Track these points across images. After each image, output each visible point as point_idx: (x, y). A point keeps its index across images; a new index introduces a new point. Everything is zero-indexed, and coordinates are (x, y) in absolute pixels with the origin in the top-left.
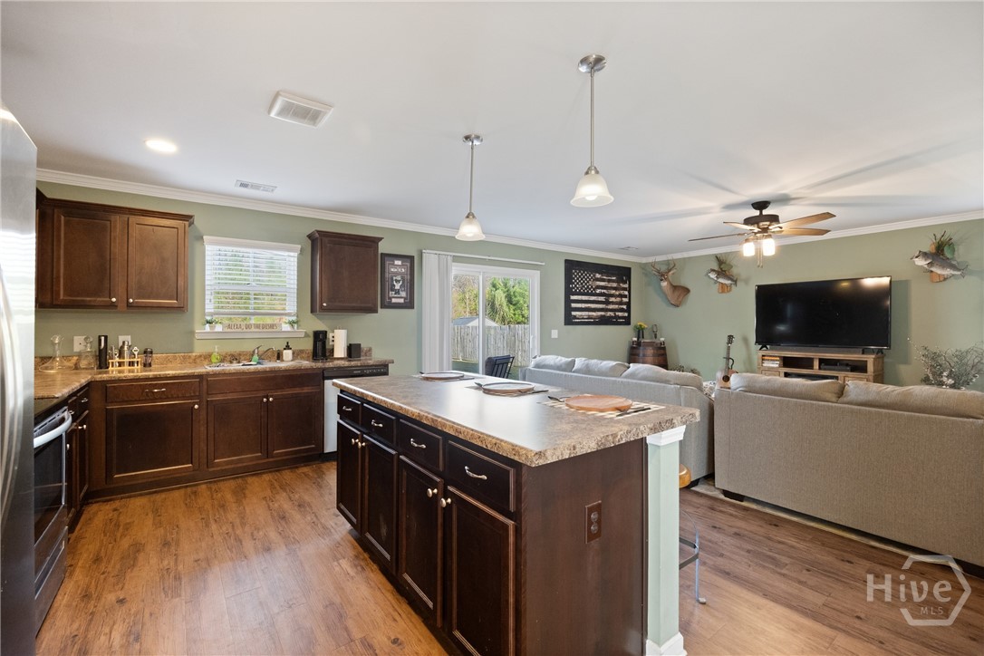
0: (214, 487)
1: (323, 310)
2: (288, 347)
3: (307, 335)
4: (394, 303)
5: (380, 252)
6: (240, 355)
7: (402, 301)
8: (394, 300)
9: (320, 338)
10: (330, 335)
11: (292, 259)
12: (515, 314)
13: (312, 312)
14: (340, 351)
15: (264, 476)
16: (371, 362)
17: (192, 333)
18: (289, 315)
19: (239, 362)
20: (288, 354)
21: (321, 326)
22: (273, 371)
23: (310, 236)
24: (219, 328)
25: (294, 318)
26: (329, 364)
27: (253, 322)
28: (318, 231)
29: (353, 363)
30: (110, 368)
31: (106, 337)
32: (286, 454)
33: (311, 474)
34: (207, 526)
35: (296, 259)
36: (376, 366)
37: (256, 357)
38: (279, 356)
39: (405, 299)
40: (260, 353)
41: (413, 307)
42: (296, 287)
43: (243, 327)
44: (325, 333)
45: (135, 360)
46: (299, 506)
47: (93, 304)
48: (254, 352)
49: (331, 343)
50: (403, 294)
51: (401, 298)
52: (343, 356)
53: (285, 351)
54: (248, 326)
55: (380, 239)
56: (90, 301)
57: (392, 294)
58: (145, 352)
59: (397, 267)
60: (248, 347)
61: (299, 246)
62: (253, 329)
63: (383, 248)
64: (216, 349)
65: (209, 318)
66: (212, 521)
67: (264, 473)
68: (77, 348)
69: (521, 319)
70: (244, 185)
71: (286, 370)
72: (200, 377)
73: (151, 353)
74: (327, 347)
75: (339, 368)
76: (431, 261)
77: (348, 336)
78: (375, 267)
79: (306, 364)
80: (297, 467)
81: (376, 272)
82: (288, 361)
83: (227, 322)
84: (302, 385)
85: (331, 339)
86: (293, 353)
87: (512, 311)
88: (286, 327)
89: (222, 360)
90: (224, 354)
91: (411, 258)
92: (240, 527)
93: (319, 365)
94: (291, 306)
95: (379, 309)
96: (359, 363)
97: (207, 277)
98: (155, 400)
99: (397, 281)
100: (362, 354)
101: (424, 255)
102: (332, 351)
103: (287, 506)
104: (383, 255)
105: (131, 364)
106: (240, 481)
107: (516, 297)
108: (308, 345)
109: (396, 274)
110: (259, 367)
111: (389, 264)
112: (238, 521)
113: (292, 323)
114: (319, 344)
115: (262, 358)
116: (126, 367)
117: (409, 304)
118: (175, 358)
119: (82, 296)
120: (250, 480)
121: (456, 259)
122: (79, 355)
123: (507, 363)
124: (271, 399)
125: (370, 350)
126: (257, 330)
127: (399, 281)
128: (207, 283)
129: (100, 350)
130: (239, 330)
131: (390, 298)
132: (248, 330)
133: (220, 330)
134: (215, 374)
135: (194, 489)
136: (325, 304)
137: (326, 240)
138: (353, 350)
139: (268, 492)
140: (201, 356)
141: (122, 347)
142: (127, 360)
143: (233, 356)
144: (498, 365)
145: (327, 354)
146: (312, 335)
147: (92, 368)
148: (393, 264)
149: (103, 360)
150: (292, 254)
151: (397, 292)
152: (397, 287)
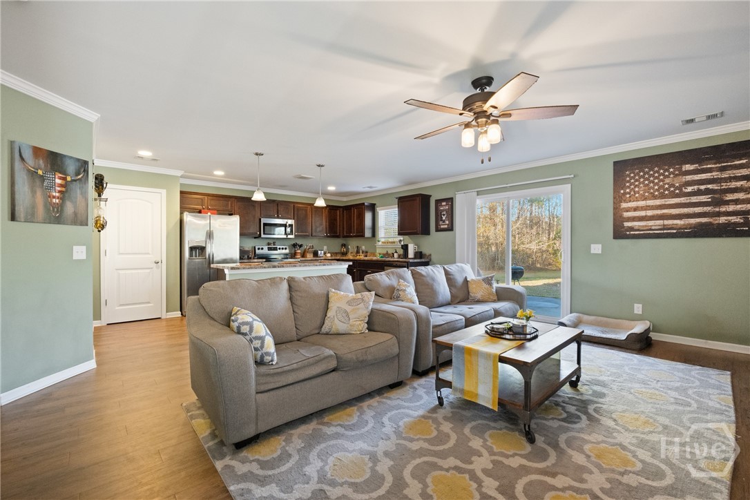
2: (396, 252)
7: (446, 226)
8: (442, 227)
9: (405, 248)
14: (411, 255)
20: (396, 255)
21: (405, 242)
24: (380, 243)
25: (402, 239)
39: (448, 225)
41: (453, 230)
44: (406, 246)
49: (409, 251)
50: (447, 222)
51: (446, 224)
57: (441, 223)
73: (367, 252)
74: (407, 252)
77: (416, 247)
85: (408, 248)
91: (451, 199)
95: (434, 233)
99: (444, 215)
101: (457, 195)
104: (437, 201)
109: (443, 211)
111: (439, 206)
113: (400, 241)
117: (451, 228)
121: (479, 193)
125: (430, 255)
148: (441, 205)
151: (444, 221)
152: (444, 218)
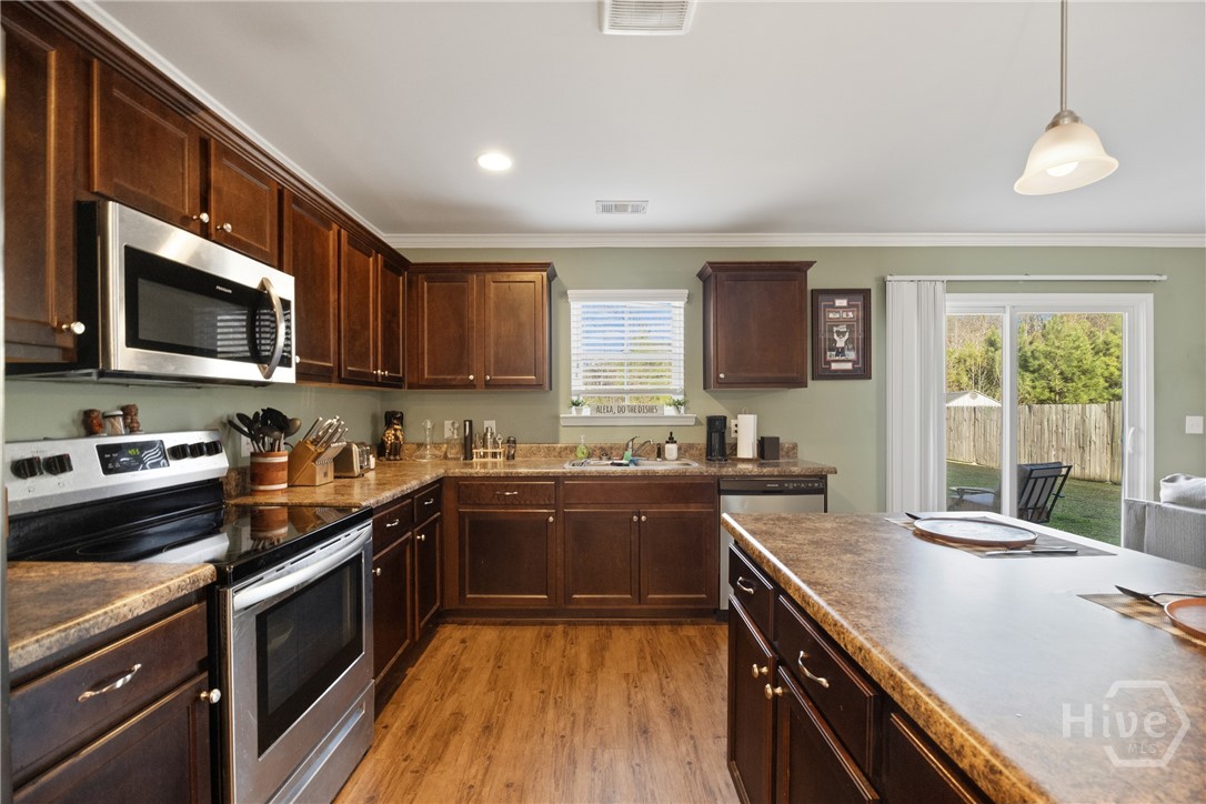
0: (572, 632)
1: (720, 383)
2: (671, 440)
3: (698, 422)
4: (836, 371)
5: (810, 287)
6: (611, 448)
7: (849, 366)
8: (834, 366)
9: (717, 428)
10: (732, 423)
11: (677, 311)
12: (1034, 388)
13: (705, 388)
14: (747, 449)
15: (635, 629)
16: (796, 470)
17: (557, 418)
18: (673, 392)
19: (609, 459)
20: (671, 450)
21: (717, 409)
22: (647, 476)
23: (700, 275)
24: (586, 411)
25: (681, 398)
26: (729, 470)
27: (627, 403)
28: (710, 263)
29: (766, 470)
30: (475, 459)
31: (471, 422)
32: (665, 601)
33: (698, 643)
34: (543, 710)
35: (682, 310)
36: (804, 476)
37: (629, 454)
38: (660, 453)
39: (854, 362)
40: (636, 447)
41: (869, 377)
42: (682, 351)
43: (615, 410)
44: (723, 419)
45: (498, 450)
46: (673, 710)
47: (454, 383)
48: (627, 445)
49: (733, 435)
50: (852, 355)
51: (849, 361)
52: (751, 457)
53: (668, 446)
54: (621, 410)
55: (810, 264)
56: (451, 380)
57: (831, 355)
58: (508, 441)
59: (840, 312)
60: (621, 438)
61: (687, 291)
62: (627, 414)
63: (815, 279)
64: (583, 440)
65: (575, 399)
66: (551, 702)
67: (636, 623)
68: (447, 434)
69: (1047, 394)
70: (607, 209)
71: (665, 476)
72: (557, 478)
73: (514, 442)
74: (728, 441)
75: (744, 477)
76: (903, 296)
77: (759, 426)
78: (802, 310)
79: (696, 467)
80: (680, 624)
81: (803, 320)
82: (671, 463)
83: (596, 404)
84: (687, 500)
85: (734, 428)
86: (679, 449)
87: (1028, 382)
88: (670, 411)
89: (589, 456)
90: (592, 446)
91: (866, 293)
92: (582, 728)
93: (713, 470)
94: (676, 381)
95: (810, 382)
96: (775, 471)
97: (573, 344)
98: (506, 506)
99: (840, 334)
100: (781, 453)
101: (889, 285)
102: (735, 447)
103: (654, 705)
104: (816, 293)
105: (494, 455)
106: (603, 630)
107: (1035, 358)
108: (699, 437)
109: (838, 322)
110: (632, 468)
111: (826, 306)
112: (582, 713)
113: (677, 404)
114: (716, 436)
115: (638, 454)
116: (489, 459)
117: (862, 371)
118: (539, 450)
119: (443, 374)
120: (618, 631)
121: (952, 287)
122: (448, 442)
123: (1056, 477)
124: (643, 518)
125: (795, 447)
126: (633, 415)
127: (843, 333)
128: (573, 351)
129: (466, 438)
130: (610, 415)
131: (829, 363)
132: (621, 415)
133: (589, 414)
134: (573, 477)
135: (550, 629)
136: (722, 376)
137: (722, 275)
138: (767, 448)
139: (632, 666)
140: (566, 448)
141: (486, 435)
142: (490, 450)
143: (602, 449)
144: (1036, 479)
145: (728, 452)
146: (704, 422)
147: (458, 459)
148: (833, 306)
149: (469, 448)
150: (677, 304)
151: (841, 352)
152: (840, 343)
